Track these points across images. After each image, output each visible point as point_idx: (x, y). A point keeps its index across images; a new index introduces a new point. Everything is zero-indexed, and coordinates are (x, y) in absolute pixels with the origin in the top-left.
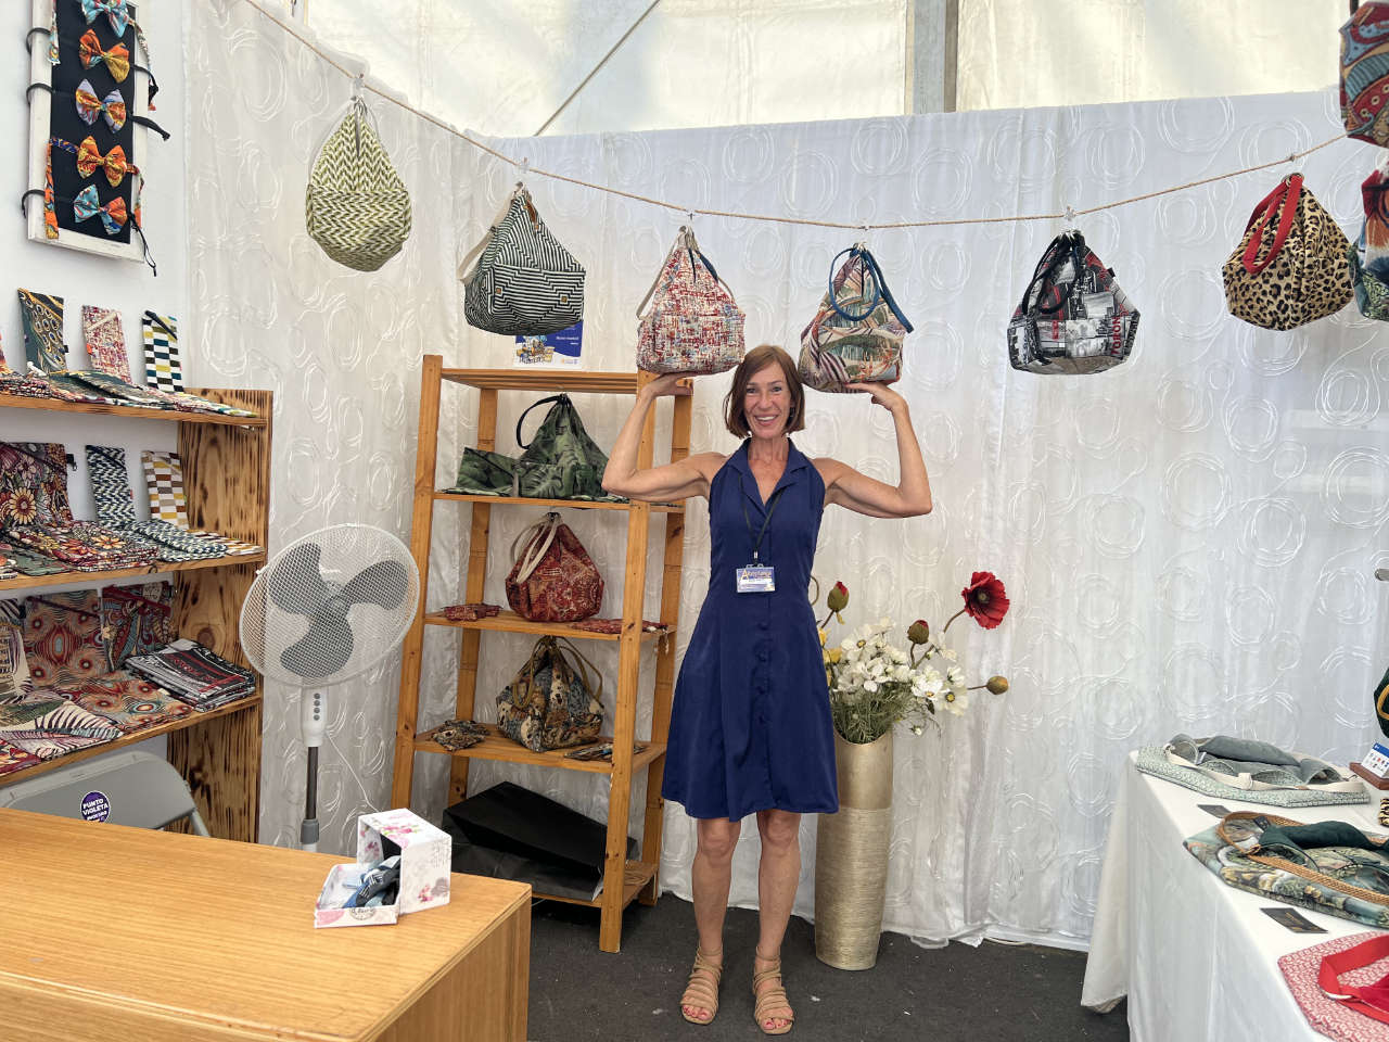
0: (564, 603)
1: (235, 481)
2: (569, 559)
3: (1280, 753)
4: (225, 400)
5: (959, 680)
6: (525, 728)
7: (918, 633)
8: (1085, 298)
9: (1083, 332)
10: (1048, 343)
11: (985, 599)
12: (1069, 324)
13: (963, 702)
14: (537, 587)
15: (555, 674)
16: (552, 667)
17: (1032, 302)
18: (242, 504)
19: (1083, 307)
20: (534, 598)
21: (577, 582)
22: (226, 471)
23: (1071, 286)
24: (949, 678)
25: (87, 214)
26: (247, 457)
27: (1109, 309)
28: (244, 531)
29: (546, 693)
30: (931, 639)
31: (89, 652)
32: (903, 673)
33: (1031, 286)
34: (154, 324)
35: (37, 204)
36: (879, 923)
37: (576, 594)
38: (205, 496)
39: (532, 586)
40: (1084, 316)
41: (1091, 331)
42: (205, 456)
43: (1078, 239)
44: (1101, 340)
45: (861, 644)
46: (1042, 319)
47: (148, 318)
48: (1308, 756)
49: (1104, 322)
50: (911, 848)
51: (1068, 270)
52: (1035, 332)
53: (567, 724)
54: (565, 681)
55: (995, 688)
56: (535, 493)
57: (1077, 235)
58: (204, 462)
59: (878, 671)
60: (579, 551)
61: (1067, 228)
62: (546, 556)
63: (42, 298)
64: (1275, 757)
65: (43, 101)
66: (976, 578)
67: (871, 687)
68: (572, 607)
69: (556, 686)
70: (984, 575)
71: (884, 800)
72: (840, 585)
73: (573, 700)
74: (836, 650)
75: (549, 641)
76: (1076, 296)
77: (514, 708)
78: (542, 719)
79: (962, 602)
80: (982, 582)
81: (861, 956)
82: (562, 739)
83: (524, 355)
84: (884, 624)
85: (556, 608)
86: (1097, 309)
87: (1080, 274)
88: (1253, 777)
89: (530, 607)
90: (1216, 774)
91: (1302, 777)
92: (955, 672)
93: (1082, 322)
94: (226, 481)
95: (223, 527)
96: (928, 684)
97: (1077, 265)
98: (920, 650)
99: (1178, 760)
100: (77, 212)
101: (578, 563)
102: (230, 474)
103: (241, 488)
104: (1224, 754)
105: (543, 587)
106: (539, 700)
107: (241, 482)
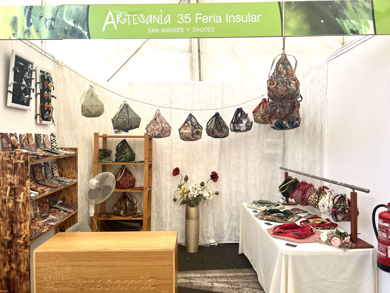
0: (127, 185)
1: (70, 167)
2: (128, 175)
3: (270, 202)
4: (67, 150)
5: (211, 193)
6: (122, 212)
7: (202, 184)
8: (242, 120)
9: (243, 125)
10: (237, 128)
11: (214, 177)
12: (240, 125)
13: (212, 197)
14: (121, 182)
15: (127, 200)
16: (126, 198)
17: (233, 121)
18: (72, 171)
19: (242, 121)
20: (121, 184)
21: (130, 180)
22: (68, 164)
23: (240, 117)
24: (209, 193)
25: (46, 117)
26: (72, 162)
27: (247, 122)
28: (72, 176)
29: (126, 204)
30: (205, 185)
31: (46, 205)
32: (201, 193)
33: (233, 118)
34: (53, 136)
35: (38, 117)
36: (198, 244)
37: (130, 182)
38: (63, 170)
39: (120, 182)
40: (243, 123)
41: (244, 126)
42: (62, 161)
43: (241, 109)
44: (246, 127)
45: (193, 188)
46: (235, 124)
47: (52, 135)
48: (275, 202)
49: (246, 124)
50: (202, 228)
51: (240, 114)
52: (234, 126)
53: (131, 210)
54: (129, 201)
55: (217, 194)
56: (120, 161)
57: (241, 108)
58: (62, 163)
59: (196, 193)
60: (130, 173)
61: (239, 107)
62: (123, 175)
63: (38, 134)
64: (270, 203)
65: (39, 96)
66: (213, 173)
67: (195, 196)
68: (129, 186)
69: (128, 203)
70: (214, 172)
71: (198, 218)
72: (186, 176)
73: (131, 205)
74: (187, 189)
75: (124, 193)
76: (241, 119)
77: (118, 208)
78: (126, 210)
79: (210, 178)
80: (214, 173)
81: (195, 249)
82: (130, 214)
83: (116, 132)
84: (196, 183)
85: (125, 186)
86: (245, 122)
87: (241, 115)
88: (267, 206)
89: (120, 186)
90: (261, 207)
91: (274, 206)
92: (210, 191)
93: (242, 124)
94: (68, 166)
95: (67, 176)
96: (206, 194)
97: (241, 114)
98: (202, 187)
99: (254, 205)
100: (45, 117)
101: (130, 176)
102: (69, 165)
103: (71, 168)
104: (262, 203)
105: (123, 182)
106: (124, 206)
107: (71, 167)
